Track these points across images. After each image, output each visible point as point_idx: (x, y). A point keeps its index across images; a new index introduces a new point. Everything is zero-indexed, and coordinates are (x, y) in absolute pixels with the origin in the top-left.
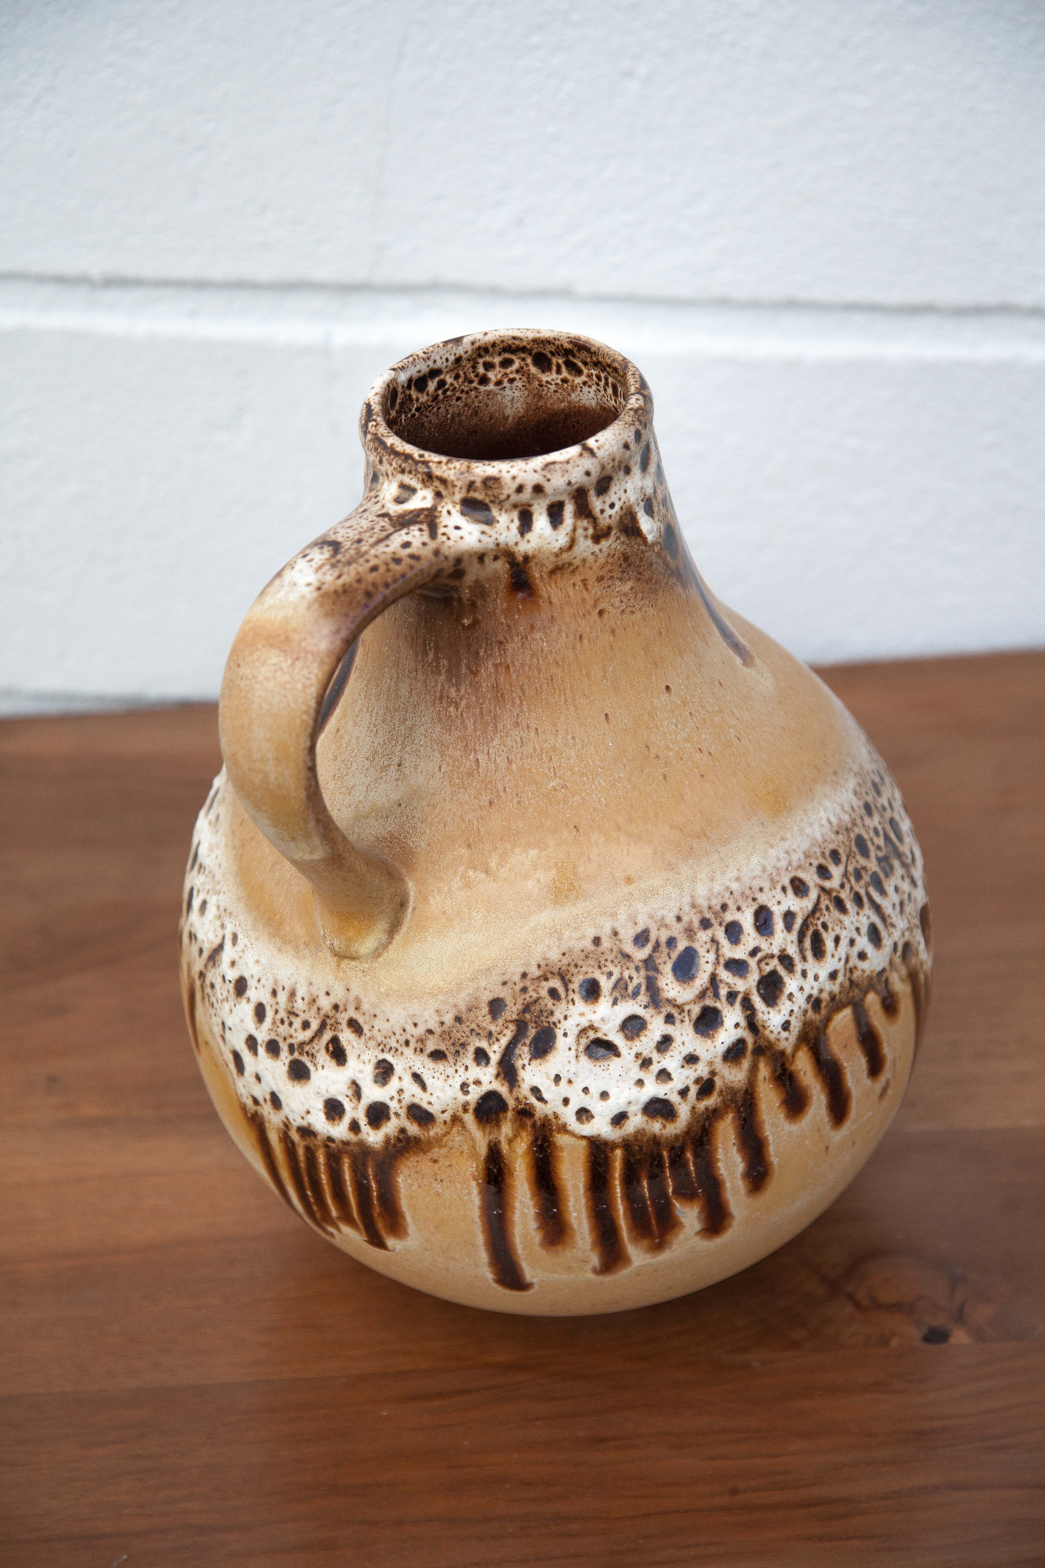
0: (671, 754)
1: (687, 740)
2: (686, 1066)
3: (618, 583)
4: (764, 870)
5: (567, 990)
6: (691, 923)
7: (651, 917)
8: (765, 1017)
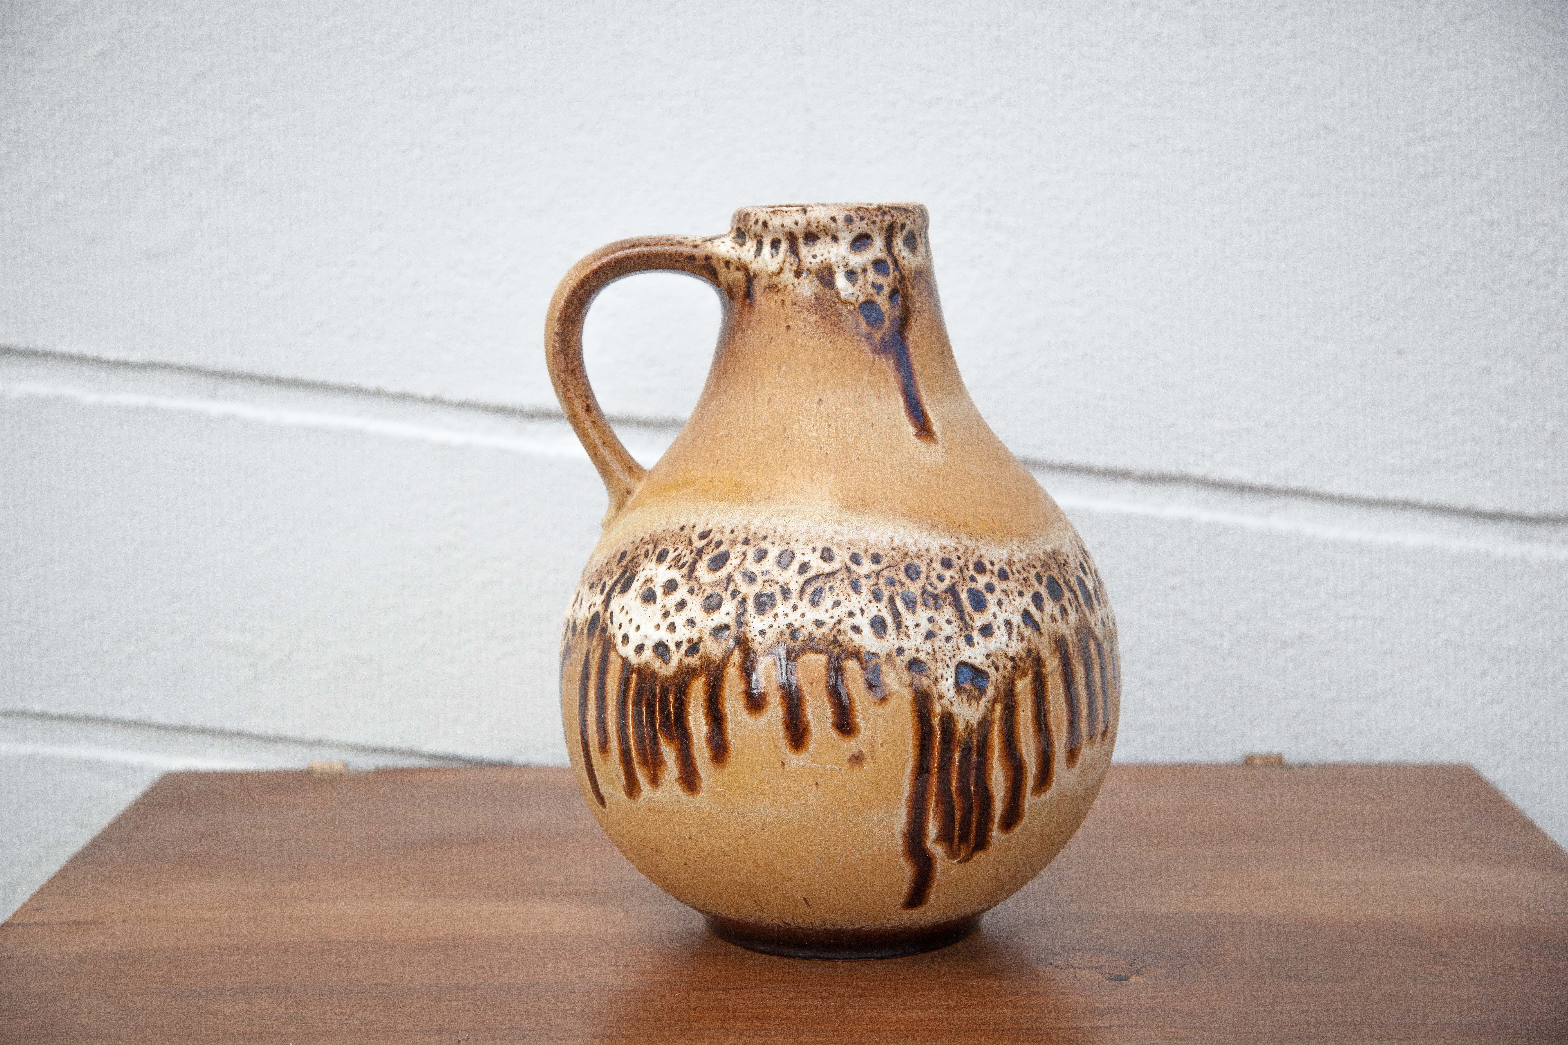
0: (798, 440)
1: (815, 438)
2: (686, 626)
3: (806, 312)
4: (808, 531)
5: (653, 553)
6: (737, 536)
7: (718, 524)
8: (751, 619)
